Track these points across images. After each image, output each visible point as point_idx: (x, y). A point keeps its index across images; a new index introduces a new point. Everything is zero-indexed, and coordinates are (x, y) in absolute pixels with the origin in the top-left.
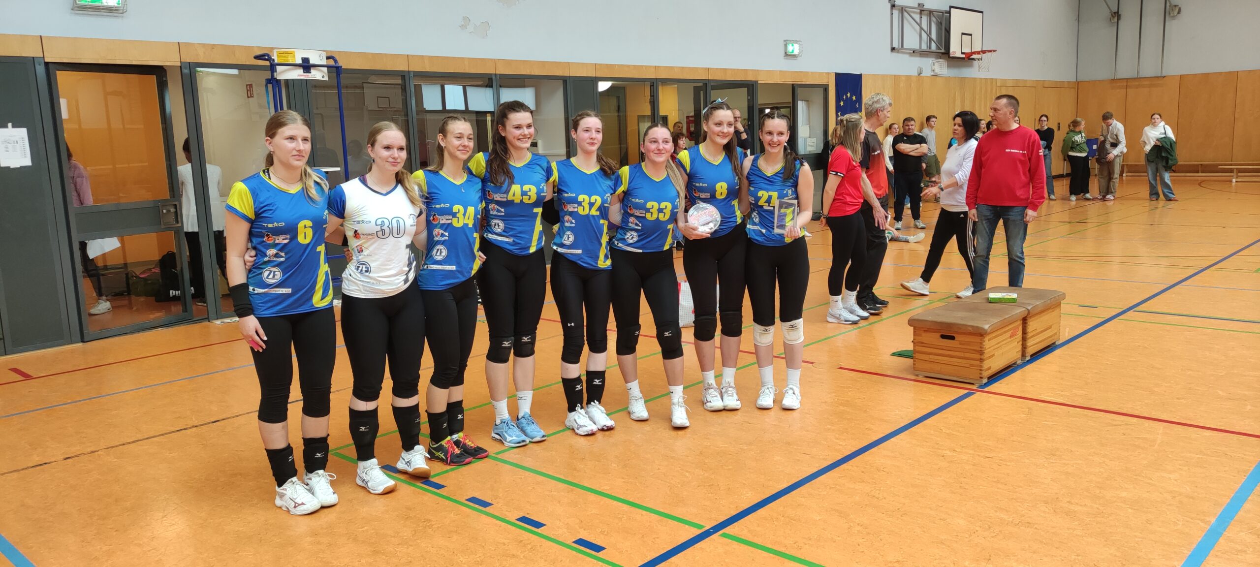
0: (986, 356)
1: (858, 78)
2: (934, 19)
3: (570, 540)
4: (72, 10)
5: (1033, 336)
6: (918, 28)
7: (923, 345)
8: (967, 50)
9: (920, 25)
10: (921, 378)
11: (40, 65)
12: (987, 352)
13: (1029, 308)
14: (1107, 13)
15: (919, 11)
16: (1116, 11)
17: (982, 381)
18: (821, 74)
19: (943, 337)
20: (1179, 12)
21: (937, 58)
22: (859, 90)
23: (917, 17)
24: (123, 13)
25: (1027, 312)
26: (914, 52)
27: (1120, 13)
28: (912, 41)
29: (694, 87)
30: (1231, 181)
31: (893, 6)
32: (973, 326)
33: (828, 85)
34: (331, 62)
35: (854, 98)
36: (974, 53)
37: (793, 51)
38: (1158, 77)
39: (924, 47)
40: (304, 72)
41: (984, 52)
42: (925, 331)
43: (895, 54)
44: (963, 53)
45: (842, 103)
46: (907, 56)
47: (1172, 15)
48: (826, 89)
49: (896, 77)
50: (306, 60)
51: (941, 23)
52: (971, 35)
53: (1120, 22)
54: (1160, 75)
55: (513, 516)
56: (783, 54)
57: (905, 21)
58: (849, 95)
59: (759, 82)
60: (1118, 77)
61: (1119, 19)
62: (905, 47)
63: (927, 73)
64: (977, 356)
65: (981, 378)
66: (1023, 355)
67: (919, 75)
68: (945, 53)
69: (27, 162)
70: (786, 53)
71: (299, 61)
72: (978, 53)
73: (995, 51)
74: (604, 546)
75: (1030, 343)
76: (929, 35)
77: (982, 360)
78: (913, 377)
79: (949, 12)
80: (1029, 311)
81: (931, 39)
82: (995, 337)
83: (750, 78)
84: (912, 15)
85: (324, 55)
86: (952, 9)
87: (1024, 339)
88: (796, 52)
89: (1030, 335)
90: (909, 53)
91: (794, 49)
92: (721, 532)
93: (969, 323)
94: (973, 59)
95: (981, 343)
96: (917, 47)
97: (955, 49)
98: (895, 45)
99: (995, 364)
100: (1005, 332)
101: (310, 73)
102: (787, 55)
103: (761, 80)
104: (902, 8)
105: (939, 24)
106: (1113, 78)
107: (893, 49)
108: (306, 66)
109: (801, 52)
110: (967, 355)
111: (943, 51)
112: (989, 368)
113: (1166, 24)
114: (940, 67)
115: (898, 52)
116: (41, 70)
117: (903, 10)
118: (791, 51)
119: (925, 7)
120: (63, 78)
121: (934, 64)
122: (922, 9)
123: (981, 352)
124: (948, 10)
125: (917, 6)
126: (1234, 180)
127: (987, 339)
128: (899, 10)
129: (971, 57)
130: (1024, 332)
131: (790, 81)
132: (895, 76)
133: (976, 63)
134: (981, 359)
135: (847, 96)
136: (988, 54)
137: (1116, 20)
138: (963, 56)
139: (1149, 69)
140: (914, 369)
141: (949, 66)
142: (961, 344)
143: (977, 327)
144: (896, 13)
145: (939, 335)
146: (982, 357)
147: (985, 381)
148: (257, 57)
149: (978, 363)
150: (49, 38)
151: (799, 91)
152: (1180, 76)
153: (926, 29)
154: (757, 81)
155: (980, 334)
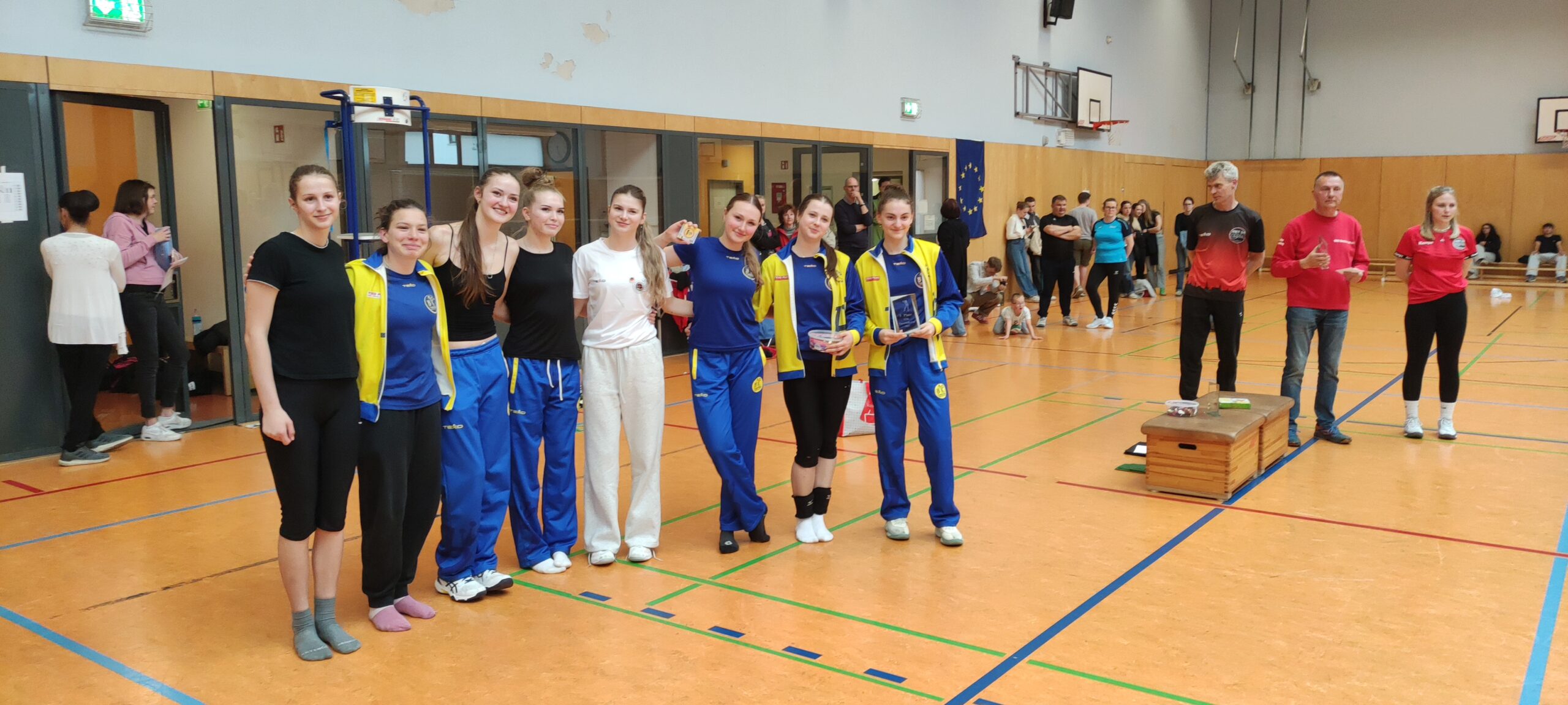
0: (1232, 467)
1: (981, 145)
2: (1060, 81)
3: (861, 671)
4: (84, 25)
5: (1267, 447)
6: (1043, 90)
7: (1158, 455)
8: (1095, 120)
9: (1045, 86)
10: (1154, 493)
11: (43, 93)
12: (1233, 463)
13: (1266, 415)
14: (1239, 83)
15: (1043, 71)
16: (1250, 81)
17: (1226, 496)
18: (941, 139)
19: (1182, 446)
20: (1319, 87)
21: (1063, 128)
22: (981, 161)
23: (1042, 78)
24: (144, 32)
25: (1264, 419)
26: (1039, 118)
27: (1254, 84)
28: (1037, 107)
29: (794, 149)
30: (1380, 281)
31: (1017, 64)
32: (1218, 435)
33: (948, 153)
34: (416, 104)
35: (976, 169)
36: (1104, 123)
37: (911, 112)
38: (1296, 160)
39: (1049, 113)
40: (386, 115)
41: (1115, 122)
42: (1161, 440)
43: (1018, 120)
44: (1091, 123)
45: (963, 175)
46: (1031, 123)
47: (1311, 89)
48: (945, 159)
49: (1021, 147)
50: (388, 100)
51: (1067, 87)
52: (1099, 102)
53: (1255, 95)
54: (1298, 157)
55: (780, 647)
56: (900, 114)
57: (1030, 84)
58: (970, 166)
59: (874, 146)
60: (1254, 156)
61: (1253, 91)
62: (1031, 111)
63: (1052, 144)
64: (1223, 468)
65: (1226, 492)
66: (1259, 468)
67: (1044, 145)
68: (1071, 122)
69: (22, 216)
70: (903, 113)
71: (380, 102)
72: (1109, 123)
73: (1127, 122)
74: (904, 676)
75: (1265, 454)
76: (1055, 99)
77: (1227, 473)
78: (1146, 493)
79: (1077, 74)
80: (1266, 418)
81: (1057, 104)
82: (1239, 446)
83: (865, 141)
84: (1038, 75)
85: (408, 95)
86: (1081, 71)
87: (1260, 450)
88: (914, 113)
89: (1265, 445)
90: (1034, 120)
91: (912, 108)
92: (1027, 659)
93: (1213, 431)
94: (1103, 130)
95: (1227, 454)
96: (1042, 113)
97: (1083, 119)
98: (1019, 110)
99: (1237, 477)
100: (1246, 441)
101: (392, 116)
102: (904, 115)
103: (877, 144)
104: (1027, 67)
105: (1066, 88)
106: (1247, 158)
107: (1017, 114)
108: (389, 107)
109: (920, 111)
110: (1210, 467)
111: (1070, 119)
112: (1233, 482)
113: (1306, 98)
114: (1066, 138)
115: (1022, 118)
116: (45, 101)
117: (1028, 69)
118: (908, 111)
119: (1050, 67)
120: (69, 109)
121: (1059, 134)
122: (1048, 69)
123: (1227, 464)
124: (1076, 71)
125: (1042, 65)
126: (1383, 279)
127: (1233, 447)
128: (1023, 69)
129: (1100, 127)
130: (1261, 443)
131: (907, 146)
132: (1019, 145)
133: (1104, 135)
134: (1226, 471)
135: (968, 167)
136: (1119, 125)
137: (1250, 92)
138: (1091, 126)
139: (1286, 149)
140: (1147, 483)
141: (1077, 137)
142: (1202, 454)
143: (1225, 436)
144: (1020, 71)
145: (1176, 444)
146: (1227, 469)
147: (1230, 496)
148: (324, 94)
149: (1223, 475)
150: (57, 59)
151: (917, 158)
152: (1321, 159)
153: (1051, 91)
154: (872, 145)
155: (1226, 442)
